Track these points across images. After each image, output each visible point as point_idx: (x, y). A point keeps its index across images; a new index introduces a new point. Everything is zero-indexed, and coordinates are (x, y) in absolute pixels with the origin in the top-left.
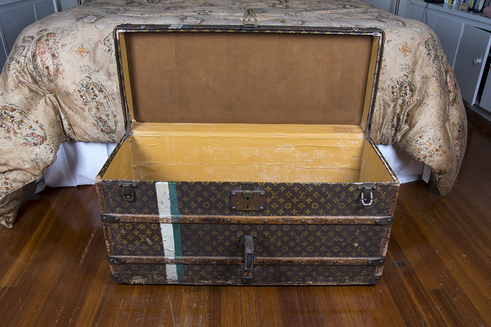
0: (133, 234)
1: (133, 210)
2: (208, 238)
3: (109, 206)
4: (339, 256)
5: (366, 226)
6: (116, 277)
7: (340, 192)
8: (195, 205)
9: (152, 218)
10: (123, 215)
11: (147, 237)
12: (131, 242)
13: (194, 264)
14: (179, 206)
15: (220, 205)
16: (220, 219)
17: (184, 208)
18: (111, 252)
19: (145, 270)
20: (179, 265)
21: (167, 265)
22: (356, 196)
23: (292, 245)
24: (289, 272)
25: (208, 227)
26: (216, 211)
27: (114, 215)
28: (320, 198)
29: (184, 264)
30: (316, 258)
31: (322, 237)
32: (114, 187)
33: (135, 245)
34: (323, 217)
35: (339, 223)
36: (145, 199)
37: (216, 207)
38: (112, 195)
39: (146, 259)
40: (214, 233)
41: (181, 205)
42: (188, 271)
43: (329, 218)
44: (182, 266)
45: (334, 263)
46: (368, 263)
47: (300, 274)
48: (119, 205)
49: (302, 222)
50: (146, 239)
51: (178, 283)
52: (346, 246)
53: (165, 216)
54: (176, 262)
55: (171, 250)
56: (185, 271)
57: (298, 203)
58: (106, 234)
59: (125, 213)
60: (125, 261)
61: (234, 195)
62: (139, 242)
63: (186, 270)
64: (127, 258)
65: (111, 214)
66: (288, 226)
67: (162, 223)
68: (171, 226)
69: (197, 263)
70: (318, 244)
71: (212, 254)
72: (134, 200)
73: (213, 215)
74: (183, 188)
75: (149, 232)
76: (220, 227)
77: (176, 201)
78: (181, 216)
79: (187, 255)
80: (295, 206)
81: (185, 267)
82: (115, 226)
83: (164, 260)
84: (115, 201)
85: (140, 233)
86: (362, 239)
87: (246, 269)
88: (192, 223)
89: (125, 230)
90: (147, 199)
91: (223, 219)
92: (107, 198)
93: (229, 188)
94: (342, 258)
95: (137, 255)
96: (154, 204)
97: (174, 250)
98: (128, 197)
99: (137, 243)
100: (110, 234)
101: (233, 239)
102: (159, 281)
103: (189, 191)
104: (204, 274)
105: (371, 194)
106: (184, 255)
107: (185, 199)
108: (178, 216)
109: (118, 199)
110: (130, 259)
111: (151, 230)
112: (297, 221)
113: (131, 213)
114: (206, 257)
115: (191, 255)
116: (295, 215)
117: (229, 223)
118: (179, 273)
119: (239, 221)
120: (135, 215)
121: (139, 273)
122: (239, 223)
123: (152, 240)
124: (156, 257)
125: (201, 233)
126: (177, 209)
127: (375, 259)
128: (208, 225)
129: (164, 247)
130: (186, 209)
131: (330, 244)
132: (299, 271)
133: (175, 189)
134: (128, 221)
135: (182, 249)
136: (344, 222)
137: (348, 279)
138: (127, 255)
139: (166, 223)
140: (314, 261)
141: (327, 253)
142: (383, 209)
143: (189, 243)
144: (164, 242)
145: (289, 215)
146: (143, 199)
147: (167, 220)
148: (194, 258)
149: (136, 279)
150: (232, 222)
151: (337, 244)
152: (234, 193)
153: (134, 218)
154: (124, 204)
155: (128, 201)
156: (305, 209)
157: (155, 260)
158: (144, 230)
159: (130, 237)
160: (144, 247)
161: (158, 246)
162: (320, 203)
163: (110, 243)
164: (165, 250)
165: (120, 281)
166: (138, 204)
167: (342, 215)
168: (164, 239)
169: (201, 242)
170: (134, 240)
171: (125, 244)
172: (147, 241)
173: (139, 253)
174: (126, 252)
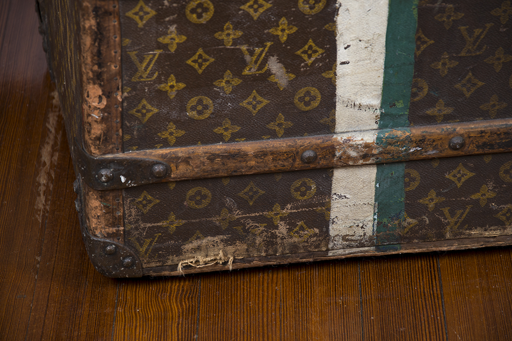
0: (214, 47)
6: (113, 254)
12: (203, 83)
18: (104, 140)
19: (242, 205)
20: (387, 169)
21: (338, 174)
29: (411, 161)
33: (214, 96)
39: (256, 156)
42: (422, 191)
44: (400, 170)
50: (265, 61)
51: (370, 251)
55: (365, 101)
56: (409, 195)
58: (99, 53)
60: (168, 171)
62: (237, 81)
63: (414, 186)
64: (176, 159)
69: (471, 148)
75: (284, 31)
79: (430, 120)
81: (415, 173)
82: (142, 13)
83: (331, 149)
85: (246, 39)
89: (180, 31)
95: (219, 138)
97: (377, 102)
99: (226, 84)
100: (115, 53)
102: (294, 248)
104: (490, 200)
106: (417, 117)
110: (187, 160)
111: (297, 18)
115: (447, 119)
118: (382, 206)
121: (216, 220)
123: (291, 63)
124: (299, 141)
129: (339, 91)
135: (414, 95)
138: (176, 145)
143: (444, 65)
144: (340, 69)
148: (461, 128)
149: (199, 249)
157: (294, 154)
158: (265, 23)
159: (200, 61)
160: (255, 103)
161: (314, 91)
163: (108, 94)
164: (339, 107)
165: (128, 266)
168: (342, 54)
170: (213, 74)
171: (172, 94)
172: (269, 73)
173: (227, 128)
174: (172, 131)
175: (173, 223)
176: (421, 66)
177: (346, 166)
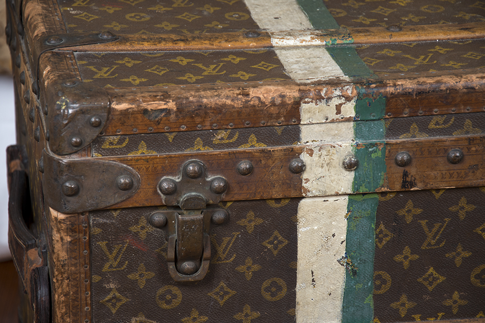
1: (196, 319)
3: (98, 311)
8: (442, 279)
14: (378, 288)
17: (394, 293)
32: (134, 229)
36: (249, 268)
38: (121, 264)
41: (384, 282)
72: (209, 280)
74: (402, 212)
77: (369, 268)
84: (127, 287)
90: (256, 267)
92: (96, 278)
96: (280, 288)
98: (187, 265)
103: (423, 223)
107: (405, 257)
109: (142, 277)
126: (369, 300)
130: (404, 298)
133: (370, 218)
146: (241, 268)
154: (162, 297)
155: (182, 285)
166: (221, 294)
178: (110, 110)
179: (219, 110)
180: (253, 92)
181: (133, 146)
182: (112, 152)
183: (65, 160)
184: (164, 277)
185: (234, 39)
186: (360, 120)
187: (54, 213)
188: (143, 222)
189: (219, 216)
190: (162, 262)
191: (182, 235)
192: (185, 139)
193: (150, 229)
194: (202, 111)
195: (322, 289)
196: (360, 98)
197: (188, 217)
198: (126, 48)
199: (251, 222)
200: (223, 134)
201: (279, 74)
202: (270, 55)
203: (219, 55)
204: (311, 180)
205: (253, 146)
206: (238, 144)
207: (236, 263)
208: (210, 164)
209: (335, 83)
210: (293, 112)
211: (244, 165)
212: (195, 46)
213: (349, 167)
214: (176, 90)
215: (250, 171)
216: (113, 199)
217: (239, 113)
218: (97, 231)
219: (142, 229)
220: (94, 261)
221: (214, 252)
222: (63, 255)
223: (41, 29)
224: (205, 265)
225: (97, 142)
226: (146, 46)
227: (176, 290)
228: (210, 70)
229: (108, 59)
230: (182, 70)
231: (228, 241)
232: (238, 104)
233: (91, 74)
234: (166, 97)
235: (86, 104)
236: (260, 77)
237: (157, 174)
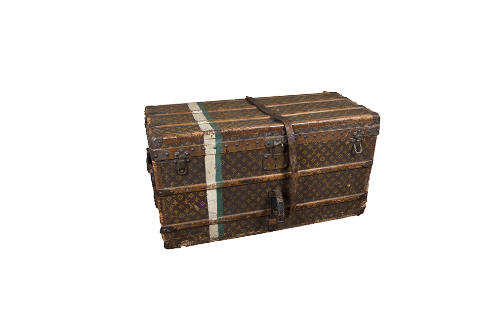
0: (183, 204)
1: (185, 182)
2: (244, 197)
3: (164, 182)
4: (338, 196)
5: (356, 170)
7: (340, 146)
8: (236, 170)
9: (201, 186)
10: (177, 187)
11: (195, 204)
12: (181, 211)
13: (233, 221)
14: (223, 173)
15: (254, 168)
16: (254, 179)
17: (226, 174)
19: (192, 233)
20: (220, 225)
21: (210, 226)
22: (350, 147)
23: (305, 193)
24: (303, 215)
25: (244, 188)
26: (251, 173)
27: (169, 189)
28: (326, 152)
29: (224, 223)
30: (322, 201)
31: (327, 183)
32: (170, 164)
33: (185, 213)
34: (328, 167)
35: (339, 170)
36: (195, 171)
37: (252, 169)
38: (168, 172)
39: (194, 224)
40: (249, 192)
42: (227, 228)
43: (333, 167)
44: (222, 224)
45: (335, 202)
46: (357, 198)
47: (310, 215)
48: (173, 180)
49: (314, 173)
50: (194, 206)
52: (342, 188)
53: (211, 184)
54: (218, 222)
55: (214, 212)
56: (224, 229)
57: (311, 158)
58: (161, 207)
59: (178, 186)
60: (177, 228)
61: (266, 158)
62: (189, 210)
63: (225, 227)
64: (178, 226)
65: (166, 189)
66: (303, 178)
67: (209, 189)
68: (215, 191)
69: (235, 219)
70: (324, 189)
71: (247, 210)
72: (187, 174)
73: (249, 177)
74: (227, 157)
75: (197, 200)
76: (253, 187)
77: (221, 169)
78: (225, 181)
79: (227, 214)
80: (309, 161)
81: (225, 225)
82: (169, 199)
83: (208, 222)
84: (170, 176)
85: (190, 202)
86: (353, 180)
87: (280, 215)
88: (233, 186)
89: (177, 201)
90: (197, 171)
91: (257, 179)
92: (163, 175)
93: (262, 153)
94: (340, 198)
95: (186, 221)
96: (202, 175)
97: (217, 212)
98: (182, 171)
99: (186, 211)
101: (263, 195)
102: (203, 241)
103: (231, 159)
104: (240, 229)
105: (360, 145)
106: (224, 214)
107: (228, 167)
108: (222, 182)
109: (173, 174)
110: (180, 226)
111: (199, 197)
112: (310, 172)
113: (183, 185)
114: (242, 214)
115: (230, 214)
116: (309, 168)
117: (261, 181)
118: (220, 231)
119: (269, 179)
120: (187, 186)
121: (187, 237)
122: (269, 180)
123: (199, 206)
124: (202, 220)
125: (239, 193)
126: (221, 176)
127: (361, 194)
128: (245, 186)
129: (209, 210)
130: (228, 175)
131: (332, 188)
132: (310, 213)
133: (220, 159)
134: (181, 192)
135: (223, 210)
136: (342, 169)
137: (344, 213)
138: (178, 223)
139: (212, 189)
140: (321, 203)
141: (329, 195)
142: (367, 155)
143: (229, 204)
144: (209, 206)
145: (305, 169)
146: (194, 171)
147: (213, 186)
148: (233, 216)
149: (184, 242)
150: (264, 180)
151: (337, 187)
152: (266, 157)
153: (186, 189)
154: (177, 178)
155: (181, 175)
156: (315, 162)
157: (201, 223)
158: (193, 199)
159: (181, 207)
160: (192, 214)
161: (204, 211)
162: (326, 156)
164: (209, 213)
165: (171, 247)
166: (190, 176)
167: (341, 164)
168: (209, 204)
169: (239, 201)
170: (184, 209)
171: (176, 213)
172: (195, 208)
173: (188, 219)
174: (177, 220)
175: (179, 238)
176: (224, 204)
177: (211, 224)
178: (163, 139)
179: (186, 138)
180: (193, 134)
181: (168, 147)
182: (164, 148)
183: (154, 150)
184: (177, 174)
185: (190, 123)
186: (217, 138)
187: (153, 162)
188: (172, 162)
189: (188, 160)
190: (177, 171)
191: (180, 165)
192: (179, 144)
193: (173, 164)
194: (183, 138)
195: (211, 174)
196: (216, 134)
197: (181, 161)
198: (167, 126)
199: (195, 161)
200: (187, 143)
201: (199, 130)
202: (197, 126)
203: (186, 126)
204: (207, 152)
205: (194, 145)
206: (191, 145)
207: (192, 170)
208: (185, 149)
209: (211, 131)
210: (202, 137)
211: (192, 149)
212: (181, 125)
213: (215, 148)
214: (177, 134)
215: (194, 150)
216: (165, 158)
217: (190, 138)
218: (162, 165)
219: (172, 164)
220: (162, 171)
221: (188, 168)
222: (156, 170)
223: (150, 123)
224: (186, 171)
225: (161, 146)
226: (171, 125)
227: (180, 176)
228: (185, 129)
229: (163, 128)
230: (179, 130)
231: (190, 165)
232: (190, 136)
233: (159, 132)
234: (175, 135)
235: (158, 138)
236: (195, 130)
237: (174, 152)
